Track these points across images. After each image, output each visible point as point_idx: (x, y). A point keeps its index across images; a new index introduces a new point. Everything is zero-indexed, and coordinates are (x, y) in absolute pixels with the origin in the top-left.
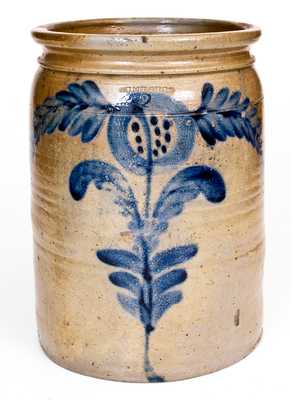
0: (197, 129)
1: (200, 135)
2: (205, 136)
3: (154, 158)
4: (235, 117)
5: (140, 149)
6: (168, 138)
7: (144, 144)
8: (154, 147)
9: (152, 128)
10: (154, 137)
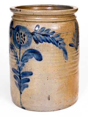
0: (32, 38)
1: (33, 40)
2: (35, 41)
3: (21, 44)
4: (47, 36)
5: (18, 41)
6: (24, 39)
7: (19, 40)
8: (21, 41)
9: (21, 36)
10: (21, 39)
